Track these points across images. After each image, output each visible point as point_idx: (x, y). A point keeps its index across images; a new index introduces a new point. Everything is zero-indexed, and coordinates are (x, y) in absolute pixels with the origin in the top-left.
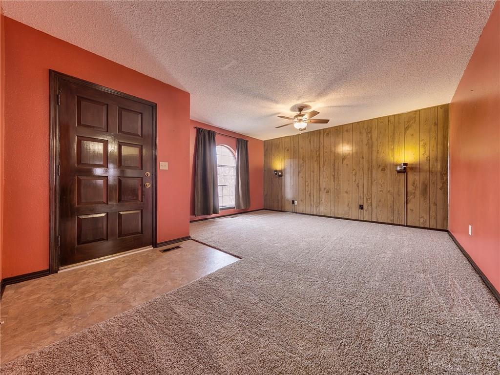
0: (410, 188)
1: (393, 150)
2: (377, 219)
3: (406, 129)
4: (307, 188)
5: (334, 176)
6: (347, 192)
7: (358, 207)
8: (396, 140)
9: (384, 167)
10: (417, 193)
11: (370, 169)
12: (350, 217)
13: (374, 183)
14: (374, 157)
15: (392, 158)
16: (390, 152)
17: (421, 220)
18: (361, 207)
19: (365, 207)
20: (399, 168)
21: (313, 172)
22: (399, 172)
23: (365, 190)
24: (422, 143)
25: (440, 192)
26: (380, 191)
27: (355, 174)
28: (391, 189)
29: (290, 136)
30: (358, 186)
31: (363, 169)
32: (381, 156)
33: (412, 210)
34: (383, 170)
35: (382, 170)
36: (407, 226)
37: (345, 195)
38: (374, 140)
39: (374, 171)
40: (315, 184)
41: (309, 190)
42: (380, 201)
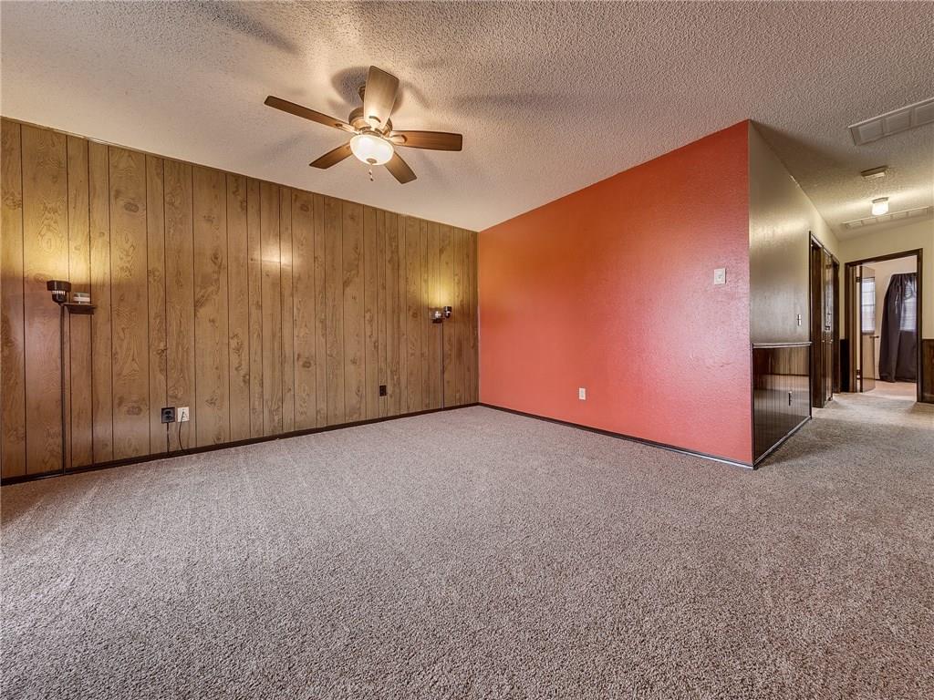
0: (446, 347)
1: (426, 281)
2: (408, 408)
3: (441, 251)
4: (234, 357)
5: (323, 322)
6: (354, 362)
7: (377, 391)
8: (430, 266)
9: (419, 311)
10: (453, 356)
11: (397, 310)
12: (363, 419)
13: (403, 340)
14: (402, 291)
15: (425, 296)
16: (423, 284)
17: (457, 395)
18: (383, 391)
19: (389, 390)
20: (438, 315)
22: (437, 321)
23: (389, 354)
24: (456, 278)
25: (472, 351)
26: (412, 354)
27: (371, 321)
28: (426, 350)
29: (146, 155)
30: (376, 347)
31: (385, 311)
32: (411, 290)
33: (448, 382)
34: (415, 315)
35: (413, 316)
36: (444, 409)
37: (351, 368)
38: (401, 255)
39: (402, 316)
40: (267, 345)
41: (245, 364)
42: (411, 374)
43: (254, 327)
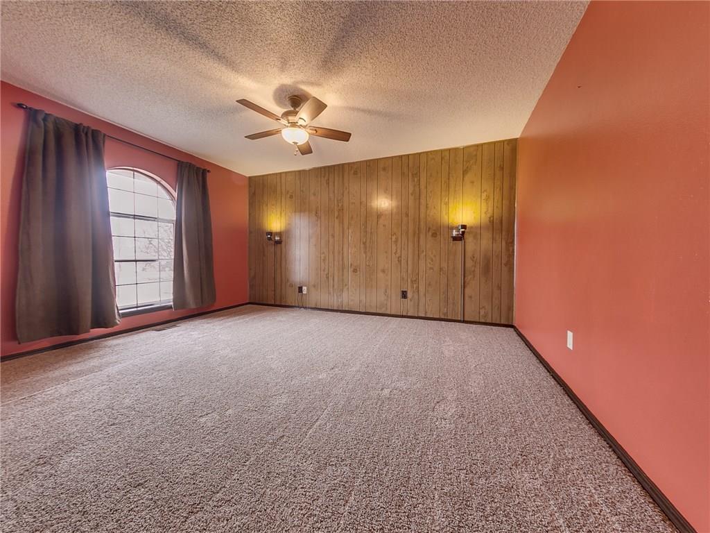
0: (469, 264)
1: (447, 204)
2: (426, 313)
3: (465, 172)
4: (322, 264)
5: (364, 243)
6: (383, 271)
7: (400, 294)
8: (452, 189)
9: (437, 230)
10: (477, 271)
11: (417, 233)
12: (388, 312)
13: (422, 256)
14: (422, 216)
15: (446, 217)
16: (444, 206)
17: (482, 312)
18: (404, 295)
19: (409, 295)
20: (455, 233)
21: (333, 236)
22: (455, 239)
23: (410, 268)
24: (484, 195)
25: (505, 269)
26: (431, 268)
27: (396, 241)
28: (444, 265)
29: (295, 172)
30: (400, 261)
31: (407, 234)
32: (431, 214)
33: (471, 297)
34: (434, 235)
35: (432, 236)
36: (464, 322)
37: (381, 275)
38: (422, 187)
39: (422, 237)
40: (336, 258)
41: (327, 267)
42: (430, 284)
43: (331, 248)
